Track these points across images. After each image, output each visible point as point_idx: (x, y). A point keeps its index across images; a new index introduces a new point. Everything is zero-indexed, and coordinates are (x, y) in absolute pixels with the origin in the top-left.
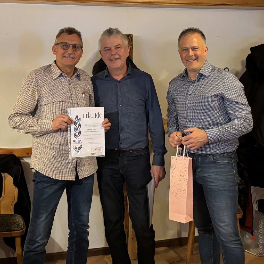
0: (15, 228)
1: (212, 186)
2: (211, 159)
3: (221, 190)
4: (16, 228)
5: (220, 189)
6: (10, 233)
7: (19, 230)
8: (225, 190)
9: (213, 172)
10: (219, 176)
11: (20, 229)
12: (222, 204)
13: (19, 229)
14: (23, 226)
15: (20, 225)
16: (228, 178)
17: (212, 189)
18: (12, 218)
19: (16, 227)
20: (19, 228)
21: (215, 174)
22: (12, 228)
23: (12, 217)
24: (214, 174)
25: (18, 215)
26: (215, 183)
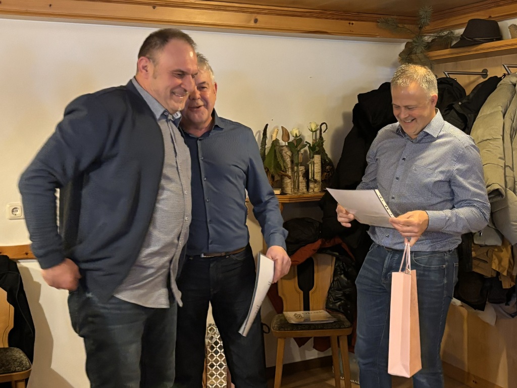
6: (11, 375)
7: (22, 371)
11: (24, 369)
14: (28, 364)
19: (17, 367)
22: (12, 369)
25: (15, 349)
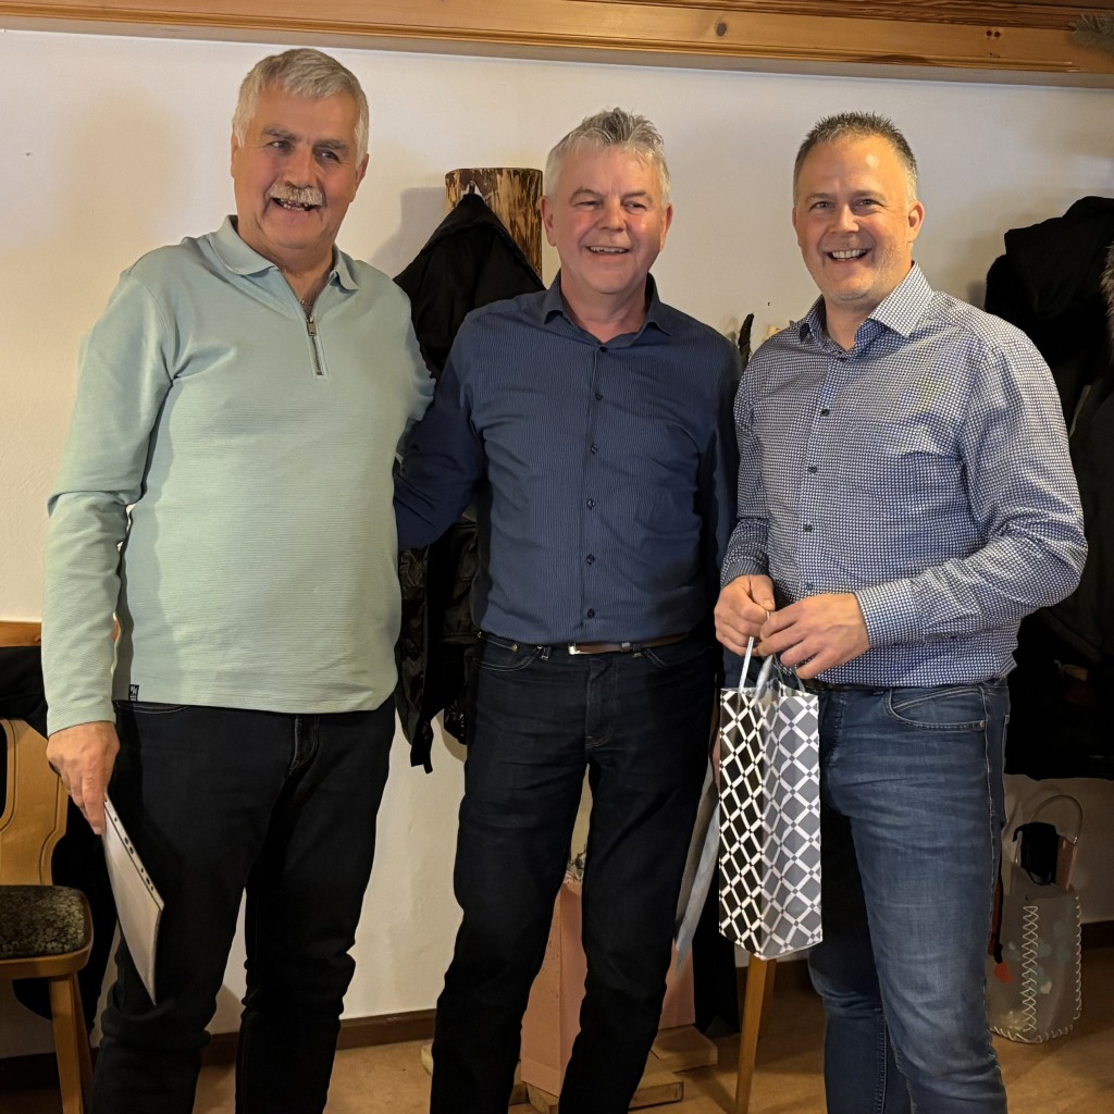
0: (49, 946)
1: (883, 826)
2: (887, 710)
3: (921, 849)
4: (54, 944)
5: (917, 843)
6: (30, 963)
7: (63, 953)
8: (935, 851)
9: (893, 769)
10: (916, 785)
11: (67, 947)
12: (918, 909)
13: (63, 948)
14: (80, 937)
15: (72, 930)
16: (955, 799)
17: (884, 839)
18: (40, 902)
19: (51, 941)
20: (66, 943)
21: (898, 777)
22: (36, 946)
23: (43, 897)
24: (892, 777)
25: (65, 891)
26: (899, 814)
